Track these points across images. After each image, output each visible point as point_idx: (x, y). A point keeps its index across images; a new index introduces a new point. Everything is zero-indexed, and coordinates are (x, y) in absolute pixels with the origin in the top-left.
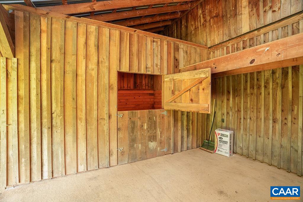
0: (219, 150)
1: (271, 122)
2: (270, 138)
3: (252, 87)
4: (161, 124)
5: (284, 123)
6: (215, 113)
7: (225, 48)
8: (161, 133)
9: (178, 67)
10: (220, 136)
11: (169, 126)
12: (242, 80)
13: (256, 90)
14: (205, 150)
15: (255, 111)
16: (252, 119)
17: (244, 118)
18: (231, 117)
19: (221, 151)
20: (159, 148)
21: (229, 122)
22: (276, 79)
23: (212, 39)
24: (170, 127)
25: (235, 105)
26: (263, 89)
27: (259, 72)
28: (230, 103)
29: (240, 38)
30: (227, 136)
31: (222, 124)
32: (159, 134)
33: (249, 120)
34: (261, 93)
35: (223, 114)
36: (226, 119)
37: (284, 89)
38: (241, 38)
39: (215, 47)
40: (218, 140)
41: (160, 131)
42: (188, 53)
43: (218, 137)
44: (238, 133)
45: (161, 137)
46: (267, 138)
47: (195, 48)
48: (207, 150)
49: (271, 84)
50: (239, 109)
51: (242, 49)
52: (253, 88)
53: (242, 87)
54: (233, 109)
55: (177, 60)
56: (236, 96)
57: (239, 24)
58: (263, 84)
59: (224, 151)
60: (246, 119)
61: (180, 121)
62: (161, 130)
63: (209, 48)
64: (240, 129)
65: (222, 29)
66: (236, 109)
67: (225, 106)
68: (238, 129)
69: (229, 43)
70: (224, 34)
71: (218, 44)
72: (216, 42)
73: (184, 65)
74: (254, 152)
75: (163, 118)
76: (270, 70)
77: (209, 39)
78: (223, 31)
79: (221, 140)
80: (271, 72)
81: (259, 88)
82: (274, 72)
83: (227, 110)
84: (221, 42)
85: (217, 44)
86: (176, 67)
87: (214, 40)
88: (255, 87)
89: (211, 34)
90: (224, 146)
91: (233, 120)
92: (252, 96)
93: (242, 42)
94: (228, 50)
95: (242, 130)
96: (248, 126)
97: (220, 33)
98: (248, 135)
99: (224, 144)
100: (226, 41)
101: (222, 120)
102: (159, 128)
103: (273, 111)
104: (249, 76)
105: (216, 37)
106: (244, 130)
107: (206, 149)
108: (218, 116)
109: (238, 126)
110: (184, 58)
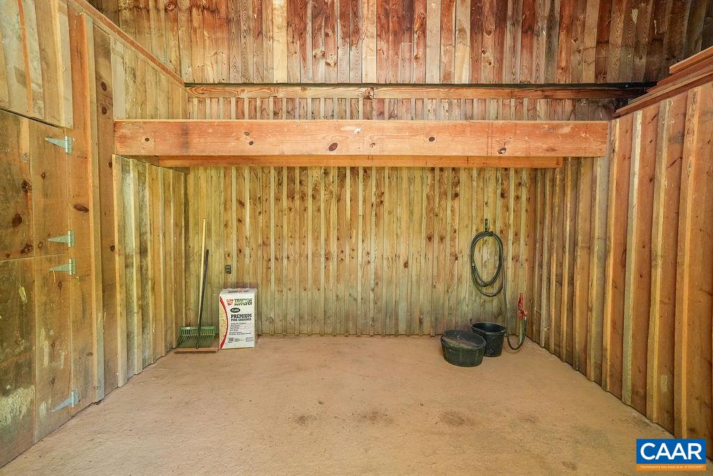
0: (231, 340)
1: (323, 259)
2: (322, 289)
3: (291, 196)
4: (52, 310)
5: (340, 259)
6: (207, 252)
7: (233, 101)
8: (53, 345)
9: (108, 112)
10: (233, 306)
11: (84, 311)
12: (272, 179)
13: (297, 202)
14: (191, 352)
15: (297, 242)
16: (291, 257)
17: (276, 259)
18: (247, 260)
19: (237, 340)
20: (43, 407)
21: (243, 270)
22: (329, 185)
23: (198, 63)
24: (87, 313)
25: (258, 233)
26: (310, 199)
27: (303, 169)
28: (245, 229)
29: (267, 89)
30: (249, 303)
31: (226, 278)
32: (47, 350)
33: (285, 261)
34: (307, 208)
35: (229, 255)
36: (237, 265)
37: (341, 202)
38: (269, 89)
39: (204, 87)
40: (229, 316)
41: (48, 337)
42: (139, 79)
43: (228, 308)
44: (264, 291)
45: (53, 357)
46: (316, 290)
47: (156, 71)
48: (200, 349)
49: (322, 192)
50: (265, 239)
51: (271, 114)
52: (293, 198)
53: (272, 195)
54: (252, 240)
55: (104, 86)
56: (260, 213)
57: (267, 58)
58: (310, 193)
59: (244, 337)
60: (280, 260)
61: (121, 286)
62: (52, 333)
63: (187, 85)
64: (269, 281)
65: (226, 51)
66: (260, 241)
67: (234, 236)
68: (264, 282)
69: (243, 91)
70: (231, 65)
71: (214, 84)
72: (208, 75)
73: (126, 110)
74: (297, 321)
75: (60, 285)
76: (321, 167)
77: (185, 62)
78: (229, 56)
79: (236, 314)
80: (323, 171)
81: (303, 198)
82: (326, 173)
83: (237, 245)
84: (223, 82)
85: (211, 82)
86: (104, 111)
87: (203, 70)
88: (297, 197)
89: (193, 49)
90: (244, 325)
91: (251, 265)
92: (292, 214)
93: (271, 99)
94: (240, 107)
95: (273, 283)
96: (285, 272)
97: (219, 57)
98: (285, 290)
99: (244, 322)
100: (234, 84)
101: (226, 269)
102: (46, 324)
103: (326, 240)
104: (285, 173)
105: (208, 63)
106: (277, 281)
107: (194, 350)
108: (213, 259)
109: (264, 276)
110: (127, 89)
